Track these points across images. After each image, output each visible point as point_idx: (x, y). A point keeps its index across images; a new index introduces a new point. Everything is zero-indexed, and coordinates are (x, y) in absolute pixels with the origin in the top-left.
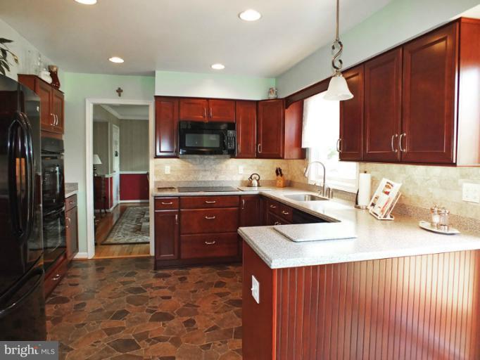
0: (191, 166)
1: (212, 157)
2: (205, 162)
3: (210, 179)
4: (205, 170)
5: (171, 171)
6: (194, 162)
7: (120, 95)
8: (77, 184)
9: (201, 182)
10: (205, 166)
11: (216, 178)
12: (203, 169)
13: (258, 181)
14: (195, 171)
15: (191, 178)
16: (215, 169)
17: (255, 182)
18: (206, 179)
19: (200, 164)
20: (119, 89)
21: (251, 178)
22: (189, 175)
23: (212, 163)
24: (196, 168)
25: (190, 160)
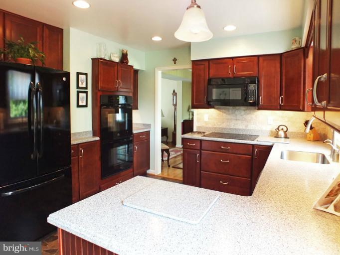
0: (224, 115)
1: (243, 108)
2: (237, 112)
3: (241, 127)
4: (237, 120)
5: (209, 119)
6: (227, 112)
7: (175, 63)
8: (150, 125)
9: (233, 129)
10: (236, 115)
11: (246, 127)
12: (235, 118)
13: (285, 132)
14: (228, 119)
15: (224, 126)
16: (246, 119)
17: (281, 133)
18: (237, 127)
19: (232, 114)
20: (175, 58)
21: (278, 129)
22: (223, 122)
23: (243, 113)
24: (229, 117)
25: (223, 110)
